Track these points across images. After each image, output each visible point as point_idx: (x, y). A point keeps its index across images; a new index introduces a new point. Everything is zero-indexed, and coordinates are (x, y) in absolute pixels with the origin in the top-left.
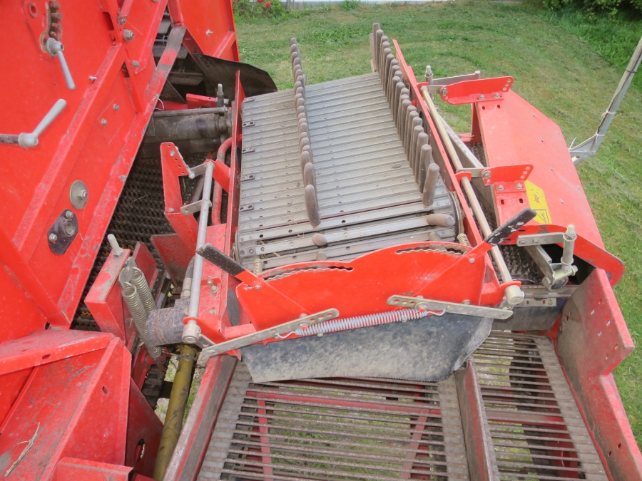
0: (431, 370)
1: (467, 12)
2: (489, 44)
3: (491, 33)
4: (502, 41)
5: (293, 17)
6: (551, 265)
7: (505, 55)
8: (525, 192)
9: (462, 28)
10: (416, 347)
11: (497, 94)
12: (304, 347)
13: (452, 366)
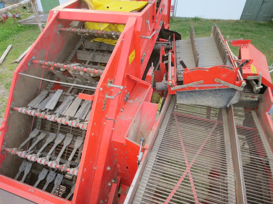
0: (221, 105)
1: (244, 25)
2: (251, 38)
3: (253, 33)
4: (257, 37)
5: (174, 22)
6: (256, 85)
7: (257, 42)
8: (250, 66)
9: (241, 31)
10: (218, 98)
11: (247, 44)
12: (191, 95)
13: (227, 105)
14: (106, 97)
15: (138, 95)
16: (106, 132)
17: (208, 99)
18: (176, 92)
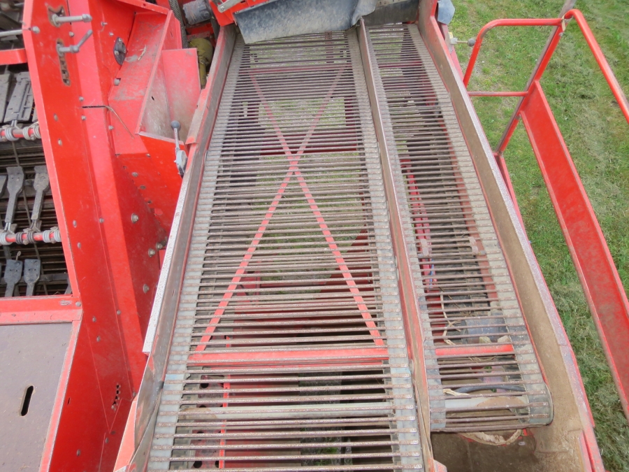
10: (329, 8)
12: (269, 14)
13: (351, 20)
14: (61, 53)
15: (145, 42)
16: (95, 137)
17: (308, 15)
18: (233, 16)
